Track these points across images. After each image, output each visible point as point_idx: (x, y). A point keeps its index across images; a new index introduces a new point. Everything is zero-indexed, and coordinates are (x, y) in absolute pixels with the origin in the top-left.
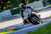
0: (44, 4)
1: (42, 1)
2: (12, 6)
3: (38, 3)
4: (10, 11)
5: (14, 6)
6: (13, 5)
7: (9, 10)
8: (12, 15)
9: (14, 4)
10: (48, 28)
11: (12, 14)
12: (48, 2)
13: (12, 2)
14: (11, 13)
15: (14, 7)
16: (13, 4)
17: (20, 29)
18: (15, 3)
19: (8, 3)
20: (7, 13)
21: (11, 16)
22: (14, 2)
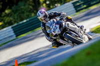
0: (76, 9)
1: (73, 3)
2: (14, 19)
3: (65, 7)
4: (12, 29)
5: (17, 19)
6: (16, 17)
7: (10, 27)
8: (17, 36)
9: (17, 13)
10: (88, 54)
11: (15, 34)
12: (84, 4)
13: (13, 11)
14: (14, 32)
15: (19, 19)
16: (15, 15)
17: (35, 61)
18: (20, 11)
19: (6, 13)
20: (7, 33)
21: (14, 37)
22: (17, 11)
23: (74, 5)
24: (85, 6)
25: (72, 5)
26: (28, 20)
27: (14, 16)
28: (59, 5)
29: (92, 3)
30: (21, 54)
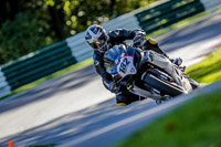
1: (136, 15)
2: (8, 50)
4: (2, 74)
5: (14, 50)
9: (14, 38)
10: (171, 128)
11: (10, 84)
12: (161, 17)
13: (4, 34)
14: (7, 80)
15: (18, 51)
16: (10, 42)
17: (53, 145)
18: (20, 34)
21: (8, 91)
22: (12, 32)
23: (139, 20)
24: (164, 21)
25: (135, 19)
26: (38, 52)
27: (7, 45)
28: (106, 19)
29: (179, 15)
30: (22, 129)
